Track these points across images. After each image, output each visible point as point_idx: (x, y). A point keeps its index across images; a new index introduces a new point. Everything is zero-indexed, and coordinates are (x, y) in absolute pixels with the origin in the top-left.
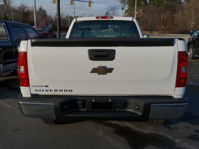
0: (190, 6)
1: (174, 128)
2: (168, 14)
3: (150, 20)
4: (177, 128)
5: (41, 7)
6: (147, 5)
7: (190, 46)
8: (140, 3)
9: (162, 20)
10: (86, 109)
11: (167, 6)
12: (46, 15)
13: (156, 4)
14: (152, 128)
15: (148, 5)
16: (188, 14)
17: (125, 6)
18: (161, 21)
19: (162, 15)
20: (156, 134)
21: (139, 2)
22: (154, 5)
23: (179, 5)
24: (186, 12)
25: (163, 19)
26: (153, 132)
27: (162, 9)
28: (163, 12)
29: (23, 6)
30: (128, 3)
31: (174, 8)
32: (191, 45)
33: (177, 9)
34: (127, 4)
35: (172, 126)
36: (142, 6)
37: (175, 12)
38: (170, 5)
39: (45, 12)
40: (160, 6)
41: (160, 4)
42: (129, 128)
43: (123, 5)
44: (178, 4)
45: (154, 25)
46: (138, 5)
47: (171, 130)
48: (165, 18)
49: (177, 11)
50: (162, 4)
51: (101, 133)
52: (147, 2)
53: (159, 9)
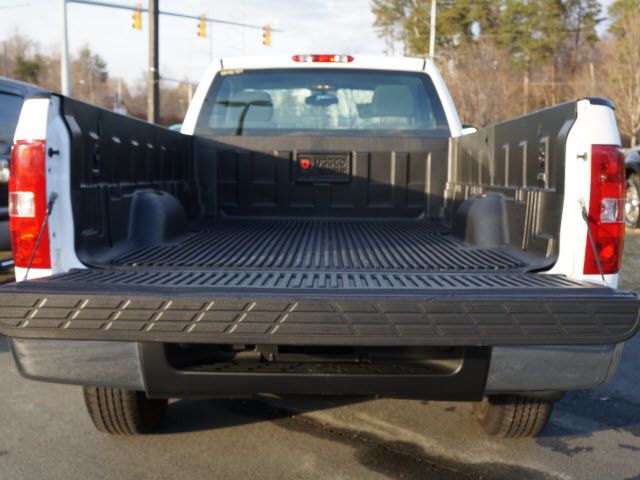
0: (627, 48)
1: (578, 450)
2: (550, 77)
3: (482, 96)
4: (589, 449)
5: (87, 45)
6: (474, 46)
7: (630, 181)
8: (449, 37)
9: (526, 100)
10: (259, 354)
11: (546, 48)
12: (104, 77)
13: (505, 41)
14: (495, 446)
15: (477, 43)
16: (620, 77)
17: (392, 47)
18: (522, 104)
19: (526, 80)
20: (512, 467)
21: (442, 33)
22: (499, 43)
23: (586, 47)
24: (612, 68)
25: (531, 96)
26: (501, 461)
27: (527, 58)
28: (529, 70)
29: (18, 39)
30: (403, 38)
31: (569, 56)
32: (632, 176)
33: (579, 58)
34: (399, 40)
35: (571, 443)
36: (455, 47)
37: (573, 71)
38: (554, 46)
39: (102, 66)
40: (517, 49)
41: (519, 43)
42: (412, 447)
43: (388, 43)
44: (583, 44)
45: (497, 117)
46: (439, 44)
47: (568, 453)
48: (537, 93)
49: (581, 68)
50: (527, 42)
51: (308, 463)
52: (471, 34)
53: (516, 61)
